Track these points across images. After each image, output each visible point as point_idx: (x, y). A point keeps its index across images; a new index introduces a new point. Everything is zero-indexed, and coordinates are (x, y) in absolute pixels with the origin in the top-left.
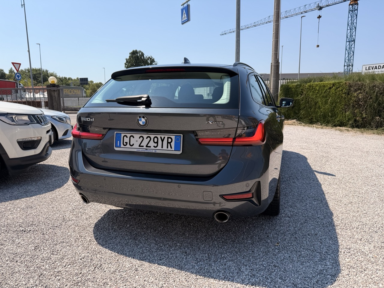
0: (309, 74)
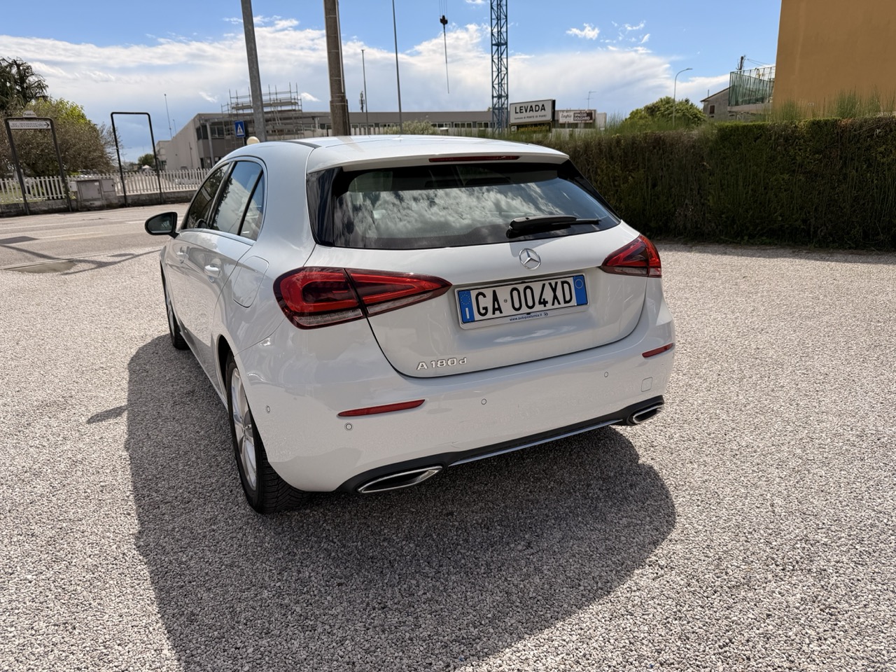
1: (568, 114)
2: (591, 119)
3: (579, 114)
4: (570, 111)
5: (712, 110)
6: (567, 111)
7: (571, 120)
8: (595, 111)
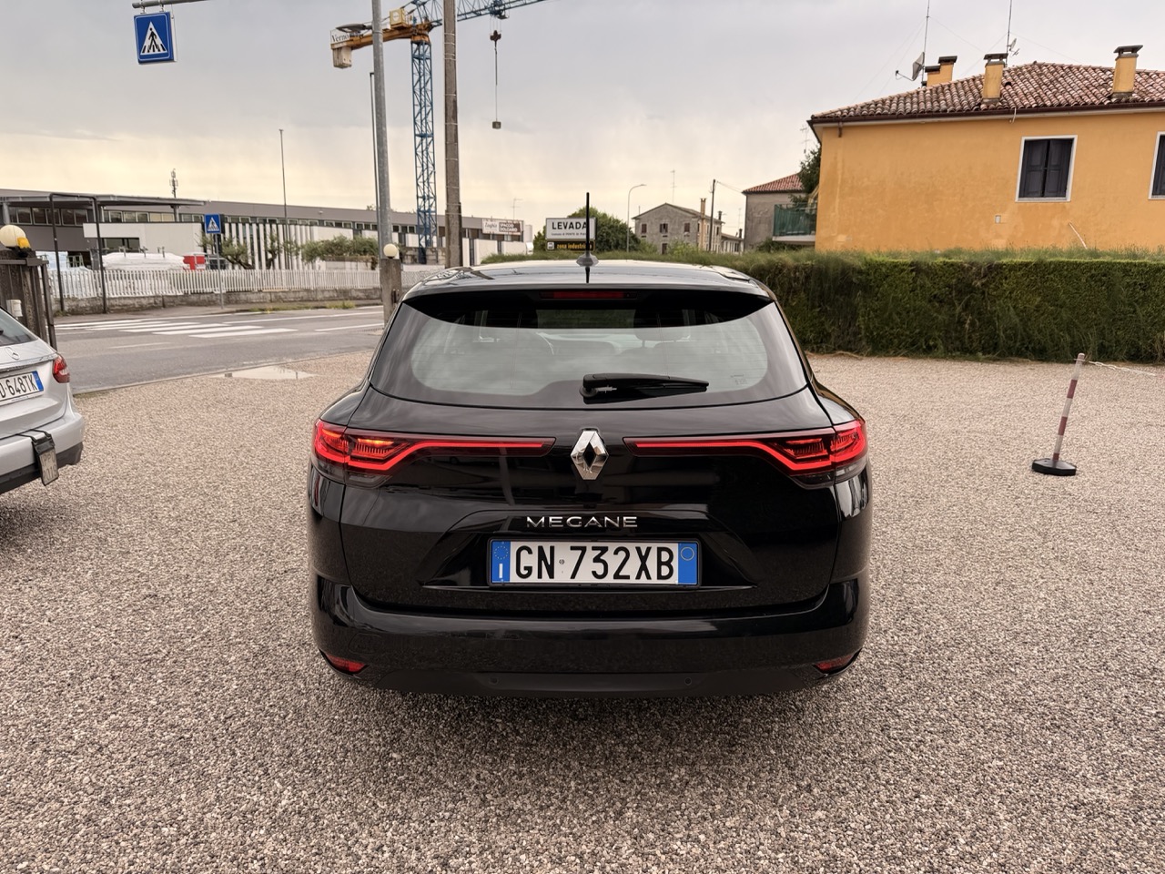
0: (321, 208)
1: (493, 223)
2: (519, 231)
3: (504, 224)
4: (495, 220)
5: (644, 229)
6: (492, 220)
7: (497, 231)
8: (523, 222)
